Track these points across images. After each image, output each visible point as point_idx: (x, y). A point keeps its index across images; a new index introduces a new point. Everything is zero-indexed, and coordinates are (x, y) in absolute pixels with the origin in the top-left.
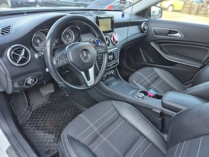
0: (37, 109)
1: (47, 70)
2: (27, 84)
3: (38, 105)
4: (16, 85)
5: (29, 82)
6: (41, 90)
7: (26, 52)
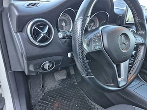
0: (49, 92)
1: (69, 55)
2: (43, 69)
3: (50, 87)
4: (32, 68)
5: (46, 67)
6: (55, 74)
7: (50, 29)
